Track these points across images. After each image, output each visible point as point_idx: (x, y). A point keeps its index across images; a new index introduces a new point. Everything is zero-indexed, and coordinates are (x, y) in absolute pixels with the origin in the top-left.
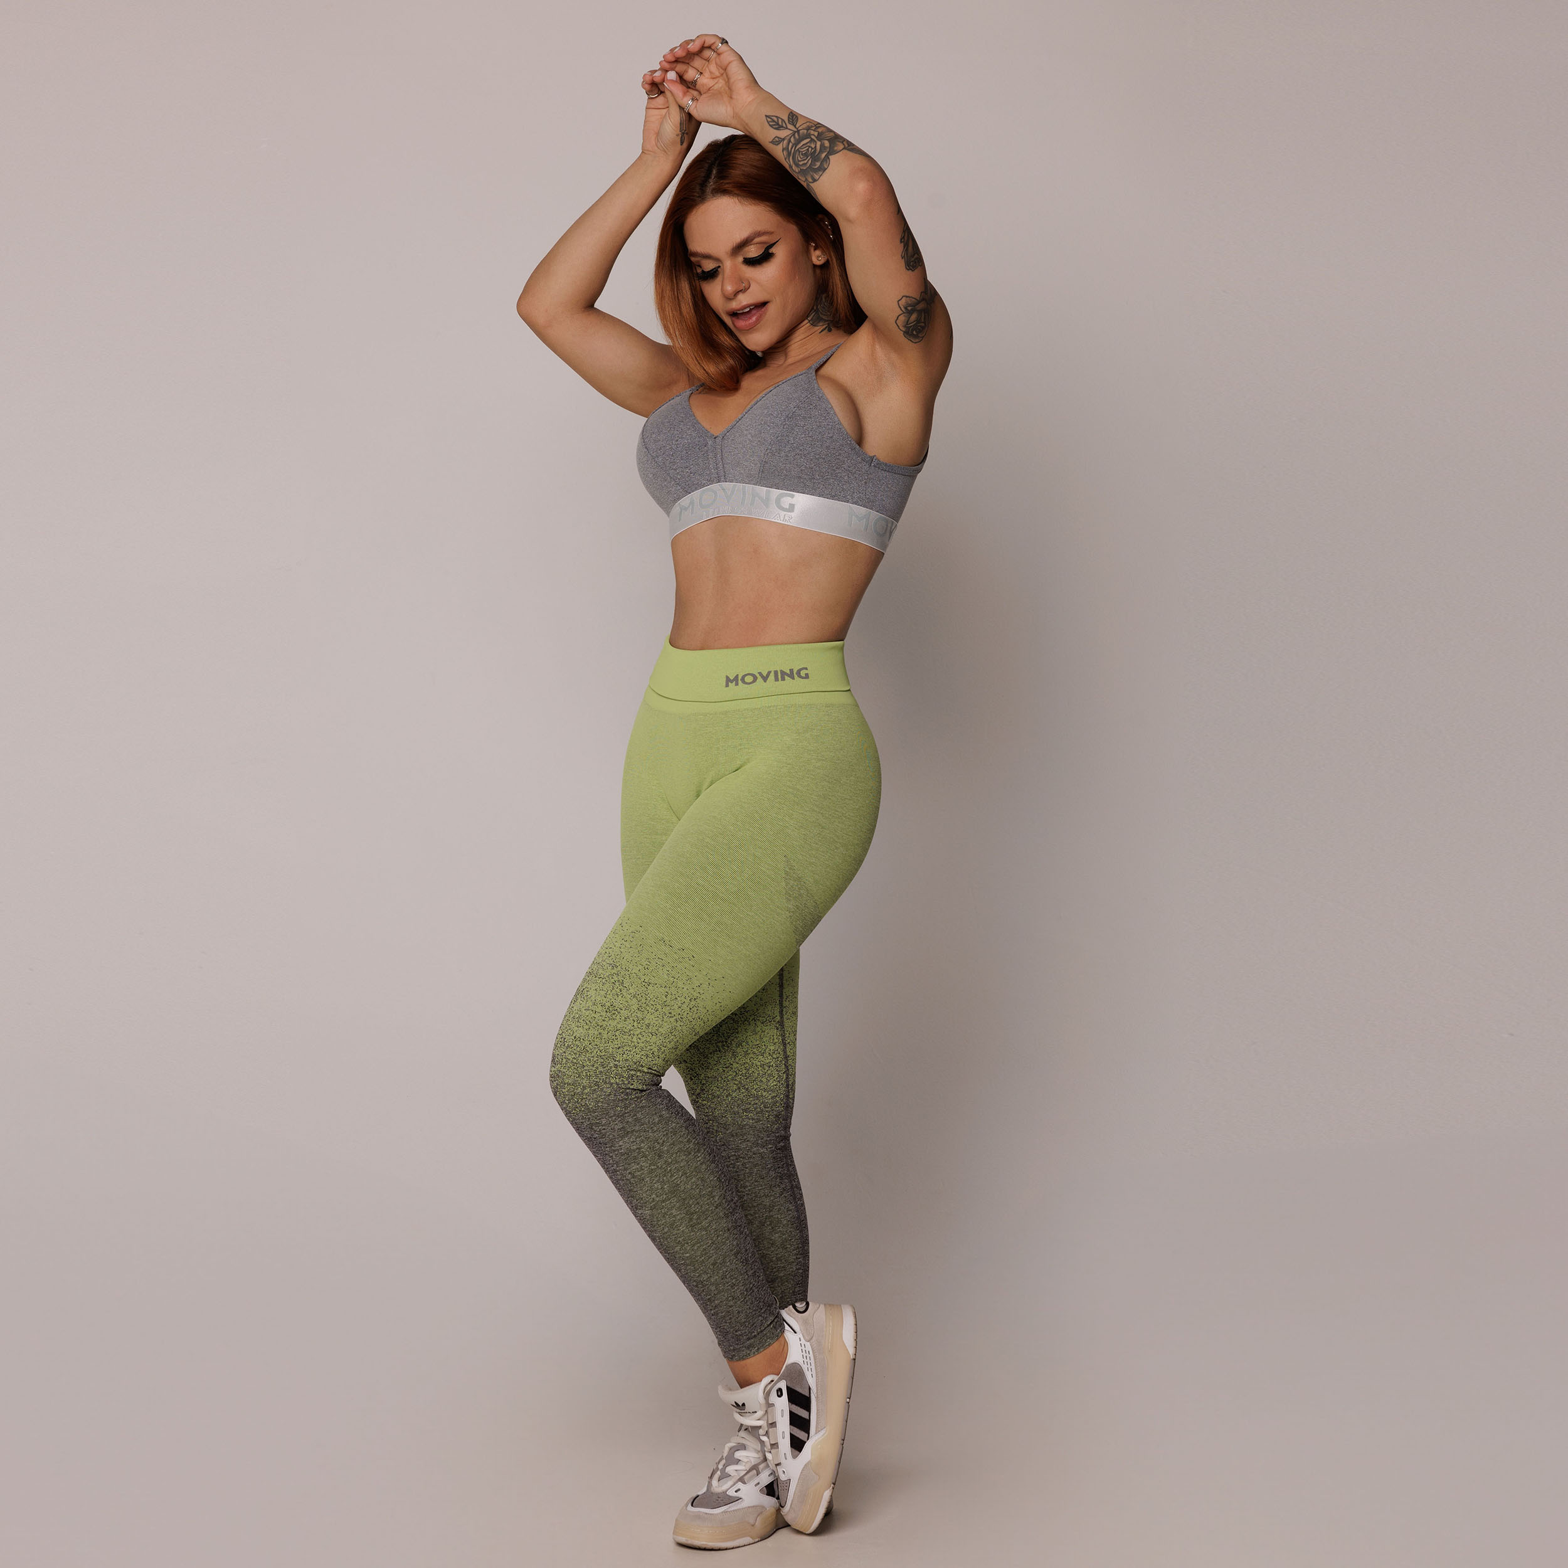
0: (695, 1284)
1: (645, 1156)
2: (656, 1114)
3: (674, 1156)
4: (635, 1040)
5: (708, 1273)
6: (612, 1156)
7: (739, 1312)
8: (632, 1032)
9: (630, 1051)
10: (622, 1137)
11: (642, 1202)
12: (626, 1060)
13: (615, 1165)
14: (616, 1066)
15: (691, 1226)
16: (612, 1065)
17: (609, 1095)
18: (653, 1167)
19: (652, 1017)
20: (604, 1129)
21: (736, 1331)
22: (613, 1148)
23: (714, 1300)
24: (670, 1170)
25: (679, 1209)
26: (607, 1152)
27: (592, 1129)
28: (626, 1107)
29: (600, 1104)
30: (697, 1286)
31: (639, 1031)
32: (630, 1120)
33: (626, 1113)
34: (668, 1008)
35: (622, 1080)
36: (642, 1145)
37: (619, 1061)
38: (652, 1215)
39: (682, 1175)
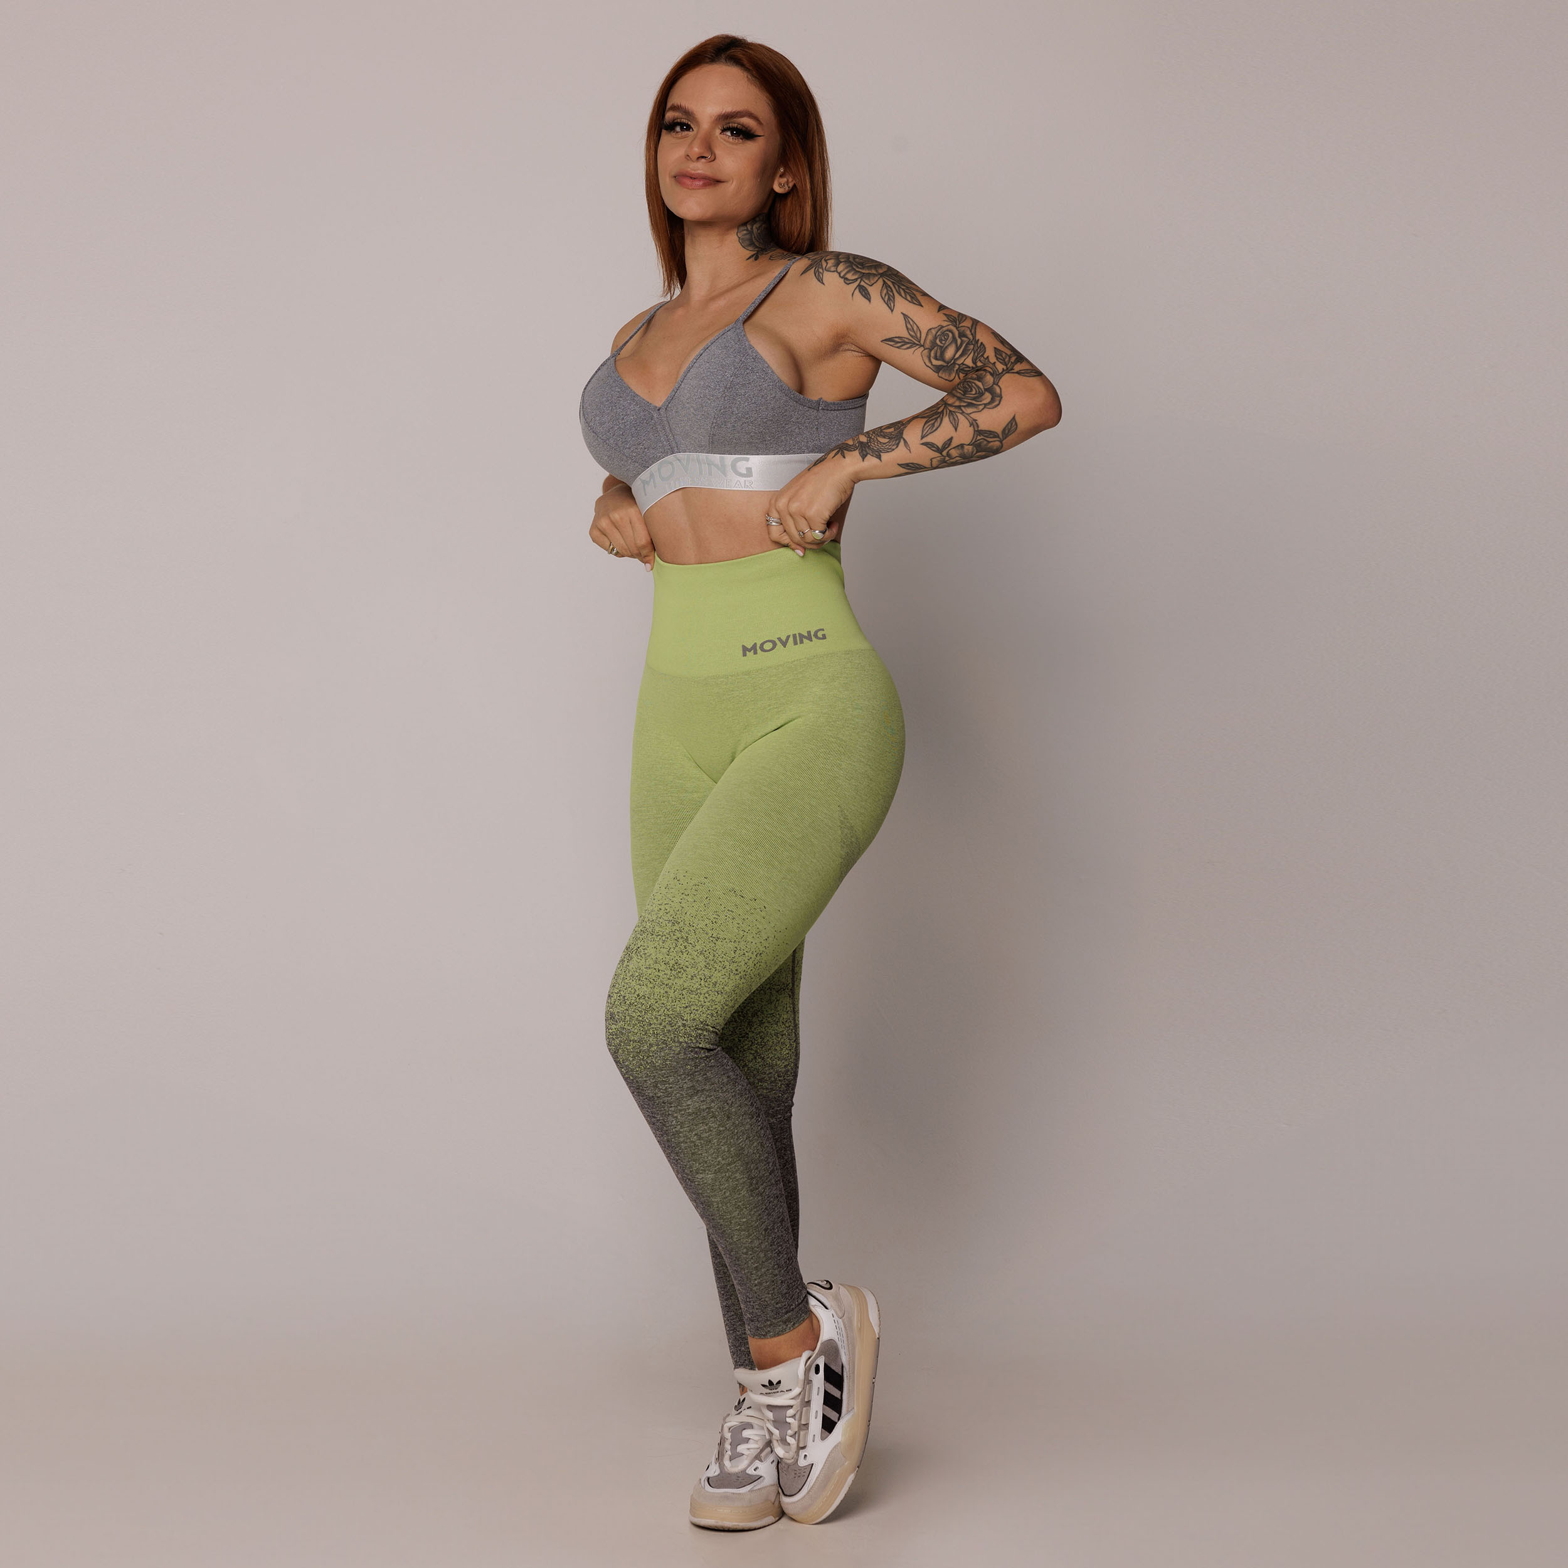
0: (745, 1250)
1: (714, 1116)
2: (724, 1074)
3: (741, 1118)
4: (701, 999)
5: (759, 1239)
6: (676, 1117)
7: (782, 1282)
8: (699, 991)
9: (697, 1010)
10: (691, 1096)
11: (705, 1165)
12: (694, 1019)
13: (679, 1127)
14: (684, 1025)
15: (751, 1191)
16: (680, 1024)
17: (678, 1054)
18: (721, 1129)
19: (720, 974)
20: (671, 1088)
21: (777, 1304)
22: (679, 1108)
23: (761, 1269)
24: (737, 1133)
25: (742, 1173)
26: (670, 1113)
28: (696, 1066)
29: (668, 1063)
30: (746, 1253)
31: (706, 989)
32: (700, 1079)
33: (696, 1072)
34: (735, 965)
35: (691, 1040)
36: (713, 1105)
37: (686, 1020)
38: (715, 1180)
39: (747, 1139)
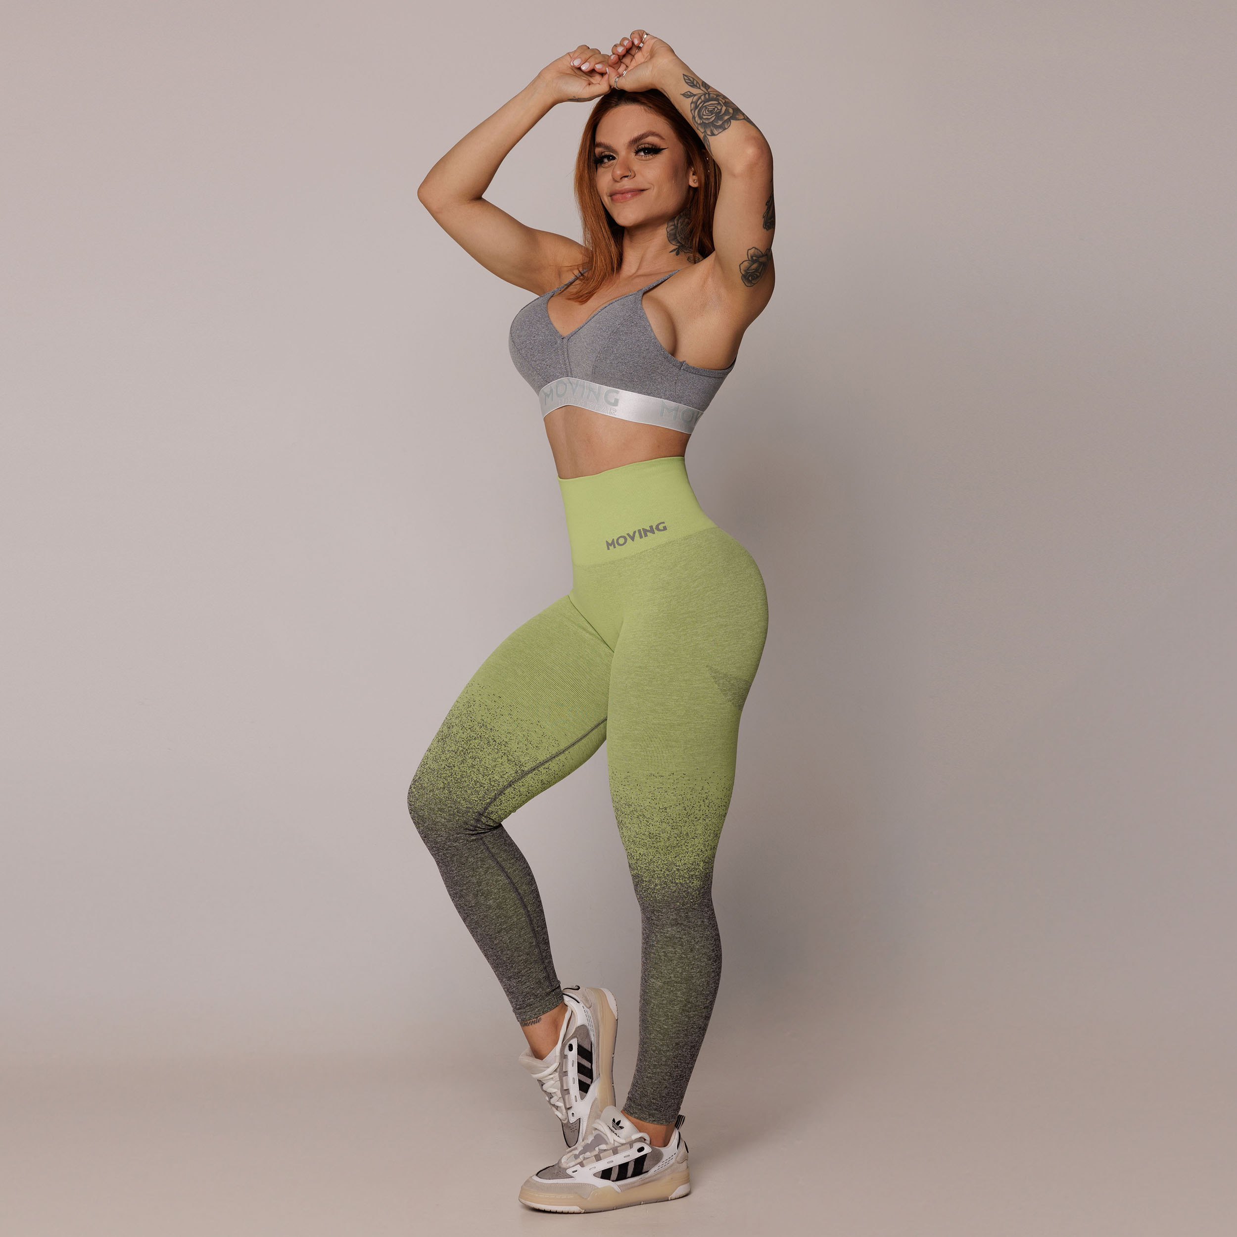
0: (654, 1048)
1: (682, 945)
3: (701, 955)
5: (668, 1047)
6: (657, 936)
7: (666, 1087)
10: (672, 926)
11: (660, 975)
12: (685, 864)
13: (656, 942)
14: (678, 870)
15: (683, 1010)
16: (675, 869)
17: (674, 892)
18: (683, 956)
20: (662, 916)
21: (653, 1099)
22: (661, 930)
23: (657, 1068)
24: (693, 964)
25: (683, 994)
26: (655, 931)
27: (653, 913)
28: (683, 905)
29: (665, 898)
30: (654, 1051)
32: (683, 915)
33: (682, 909)
35: (685, 880)
36: (684, 937)
37: (679, 866)
38: (661, 988)
39: (698, 972)
